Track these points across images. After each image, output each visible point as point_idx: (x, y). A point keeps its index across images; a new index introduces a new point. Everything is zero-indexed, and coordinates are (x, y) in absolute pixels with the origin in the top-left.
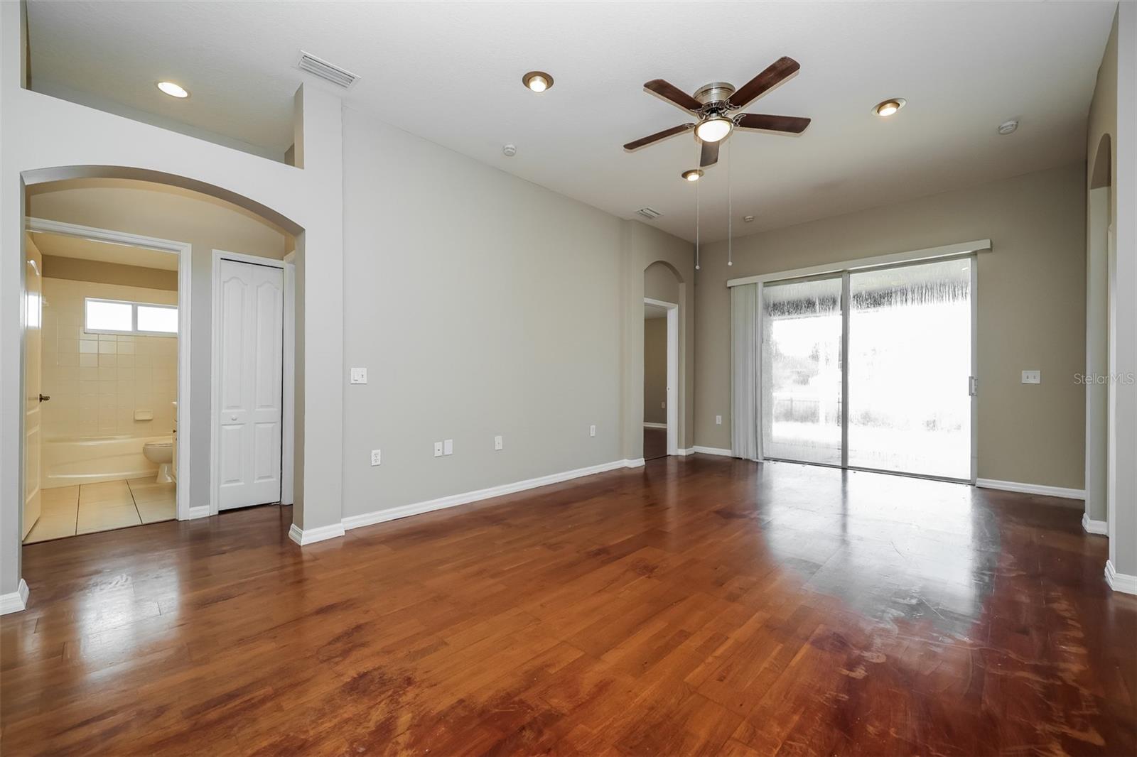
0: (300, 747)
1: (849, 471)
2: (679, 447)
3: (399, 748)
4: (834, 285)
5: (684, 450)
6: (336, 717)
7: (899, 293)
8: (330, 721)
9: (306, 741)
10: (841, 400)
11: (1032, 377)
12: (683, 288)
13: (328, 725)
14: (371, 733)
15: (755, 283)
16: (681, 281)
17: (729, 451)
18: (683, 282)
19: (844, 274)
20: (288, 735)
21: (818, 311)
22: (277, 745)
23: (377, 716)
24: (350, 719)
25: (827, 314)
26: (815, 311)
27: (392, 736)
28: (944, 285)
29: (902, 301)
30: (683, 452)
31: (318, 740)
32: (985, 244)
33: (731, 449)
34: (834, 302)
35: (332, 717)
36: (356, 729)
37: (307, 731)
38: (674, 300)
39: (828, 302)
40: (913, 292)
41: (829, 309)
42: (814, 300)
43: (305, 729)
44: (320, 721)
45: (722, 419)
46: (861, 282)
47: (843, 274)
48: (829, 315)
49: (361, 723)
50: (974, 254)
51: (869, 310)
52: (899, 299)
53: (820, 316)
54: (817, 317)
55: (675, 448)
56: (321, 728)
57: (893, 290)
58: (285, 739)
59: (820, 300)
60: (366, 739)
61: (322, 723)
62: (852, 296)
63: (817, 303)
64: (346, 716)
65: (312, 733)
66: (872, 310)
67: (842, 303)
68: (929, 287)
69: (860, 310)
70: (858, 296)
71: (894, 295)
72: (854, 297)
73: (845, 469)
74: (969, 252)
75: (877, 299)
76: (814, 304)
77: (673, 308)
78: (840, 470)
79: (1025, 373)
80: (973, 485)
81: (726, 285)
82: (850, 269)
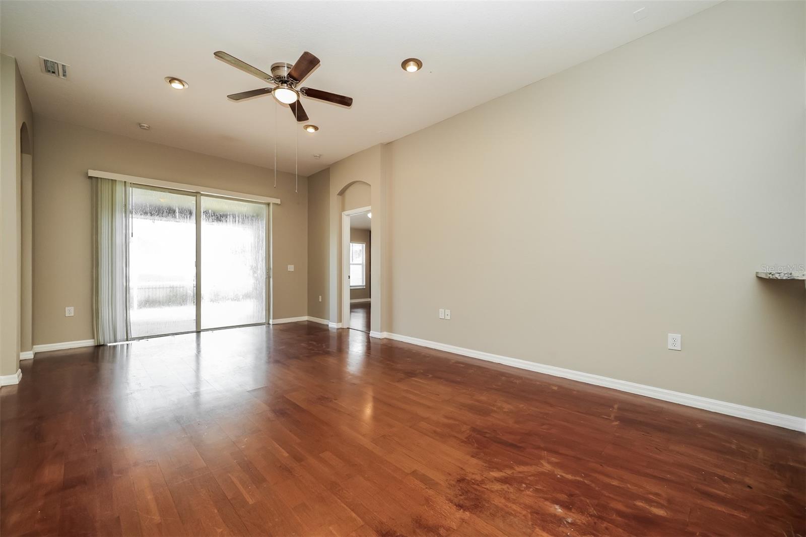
0: (537, 513)
2: (23, 349)
3: (515, 472)
4: (190, 202)
6: (506, 506)
7: (231, 216)
8: (511, 507)
9: (531, 513)
10: (195, 285)
11: (291, 268)
12: (28, 160)
13: (514, 507)
14: (510, 484)
15: (126, 182)
16: (27, 152)
18: (29, 153)
20: (532, 524)
21: (178, 217)
22: (542, 527)
23: (497, 487)
24: (505, 498)
25: (185, 220)
26: (175, 217)
27: (509, 476)
28: (254, 217)
29: (233, 221)
31: (526, 507)
32: (278, 201)
34: (191, 213)
35: (507, 507)
36: (511, 492)
37: (524, 516)
39: (186, 213)
40: (239, 217)
41: (187, 217)
42: (174, 208)
43: (523, 518)
44: (513, 513)
46: (207, 203)
47: (196, 194)
48: (186, 222)
49: (506, 492)
50: (267, 204)
51: (214, 223)
52: (231, 220)
53: (179, 222)
54: (177, 222)
56: (519, 509)
57: (228, 214)
58: (536, 525)
59: (179, 209)
60: (516, 486)
61: (514, 510)
62: (202, 212)
63: (177, 211)
64: (503, 501)
65: (524, 512)
66: (215, 223)
67: (197, 215)
68: (247, 216)
69: (207, 223)
70: (206, 212)
71: (228, 217)
72: (204, 212)
74: (264, 202)
75: (219, 217)
76: (174, 212)
78: (195, 334)
79: (289, 266)
80: (269, 324)
81: (88, 174)
82: (202, 193)
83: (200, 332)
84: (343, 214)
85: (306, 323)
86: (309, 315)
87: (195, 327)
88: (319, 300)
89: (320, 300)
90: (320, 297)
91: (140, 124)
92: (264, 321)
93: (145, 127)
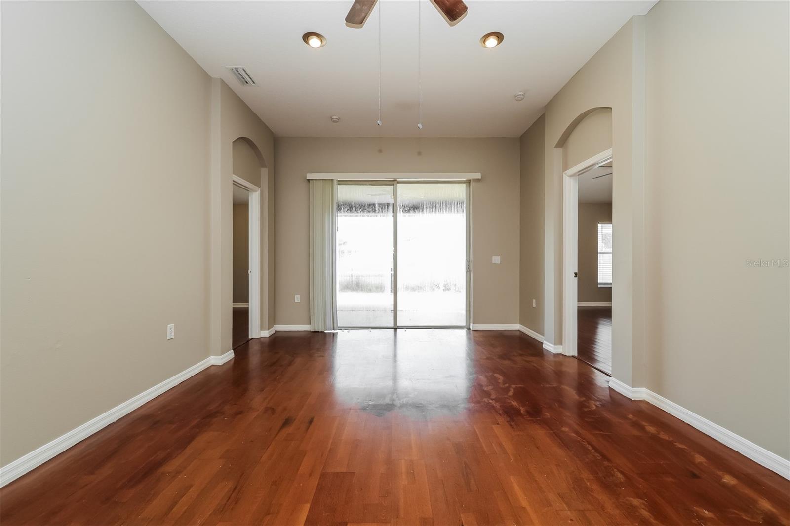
1: (398, 330)
2: (262, 328)
5: (267, 331)
12: (264, 173)
15: (332, 180)
16: (263, 166)
17: (308, 326)
18: (266, 167)
19: (395, 183)
21: (377, 212)
25: (384, 214)
30: (266, 334)
32: (478, 176)
33: (310, 324)
38: (257, 183)
39: (384, 206)
45: (300, 298)
46: (407, 193)
47: (393, 182)
50: (468, 182)
53: (379, 216)
54: (376, 216)
55: (258, 330)
57: (425, 202)
59: (378, 203)
63: (376, 206)
67: (393, 208)
69: (404, 214)
72: (401, 205)
73: (395, 329)
74: (465, 180)
75: (414, 208)
76: (374, 206)
77: (256, 191)
78: (392, 330)
79: (494, 258)
80: (469, 329)
81: (306, 177)
82: (398, 180)
83: (397, 329)
84: (564, 175)
85: (518, 333)
86: (521, 323)
87: (393, 324)
88: (532, 304)
89: (534, 305)
90: (534, 300)
91: (331, 117)
92: (465, 325)
93: (335, 120)
